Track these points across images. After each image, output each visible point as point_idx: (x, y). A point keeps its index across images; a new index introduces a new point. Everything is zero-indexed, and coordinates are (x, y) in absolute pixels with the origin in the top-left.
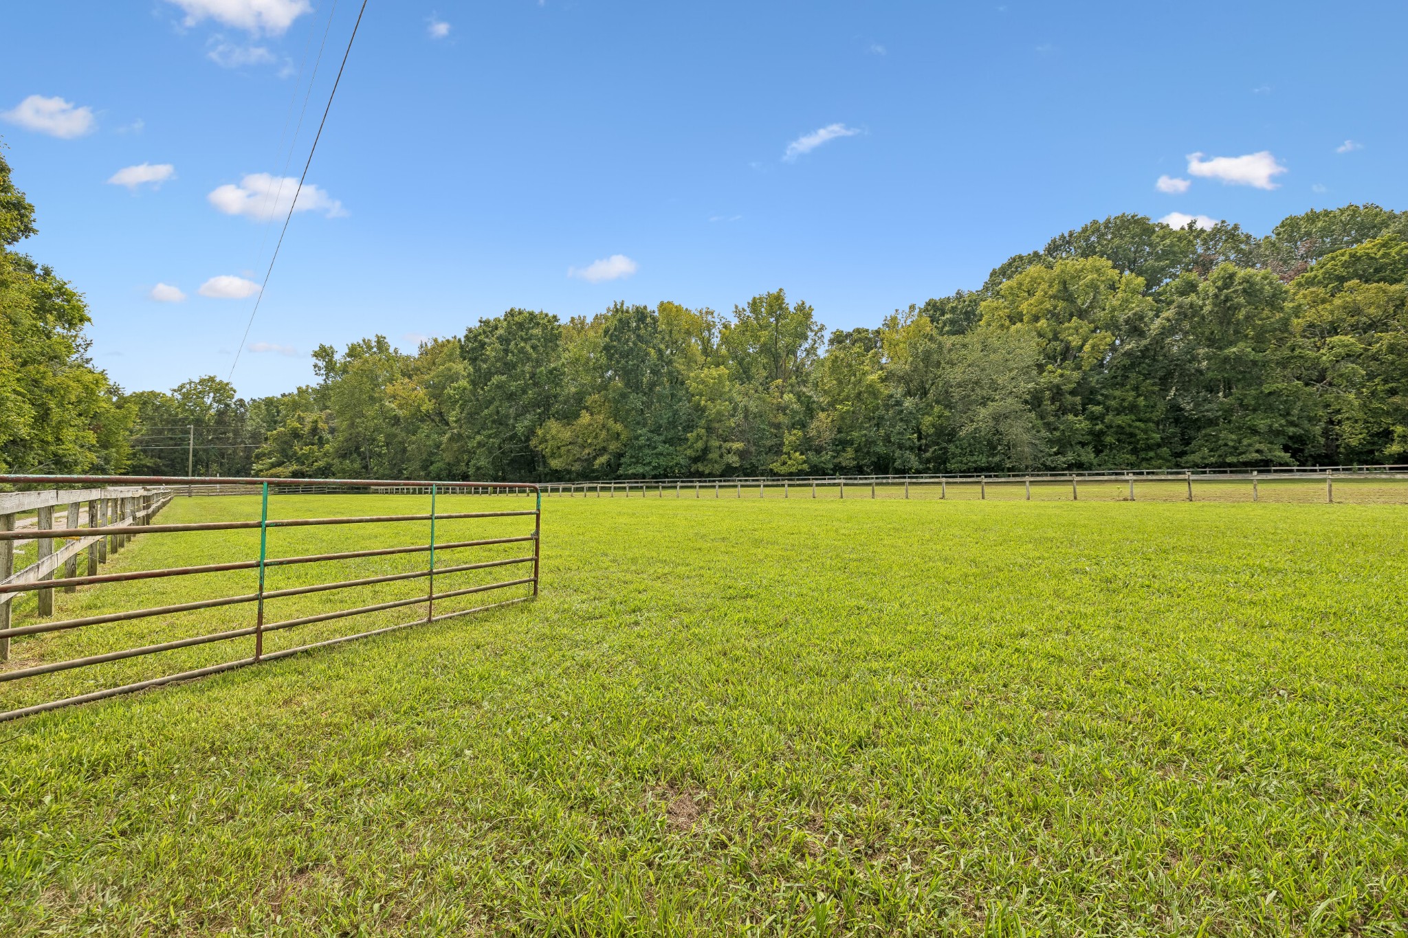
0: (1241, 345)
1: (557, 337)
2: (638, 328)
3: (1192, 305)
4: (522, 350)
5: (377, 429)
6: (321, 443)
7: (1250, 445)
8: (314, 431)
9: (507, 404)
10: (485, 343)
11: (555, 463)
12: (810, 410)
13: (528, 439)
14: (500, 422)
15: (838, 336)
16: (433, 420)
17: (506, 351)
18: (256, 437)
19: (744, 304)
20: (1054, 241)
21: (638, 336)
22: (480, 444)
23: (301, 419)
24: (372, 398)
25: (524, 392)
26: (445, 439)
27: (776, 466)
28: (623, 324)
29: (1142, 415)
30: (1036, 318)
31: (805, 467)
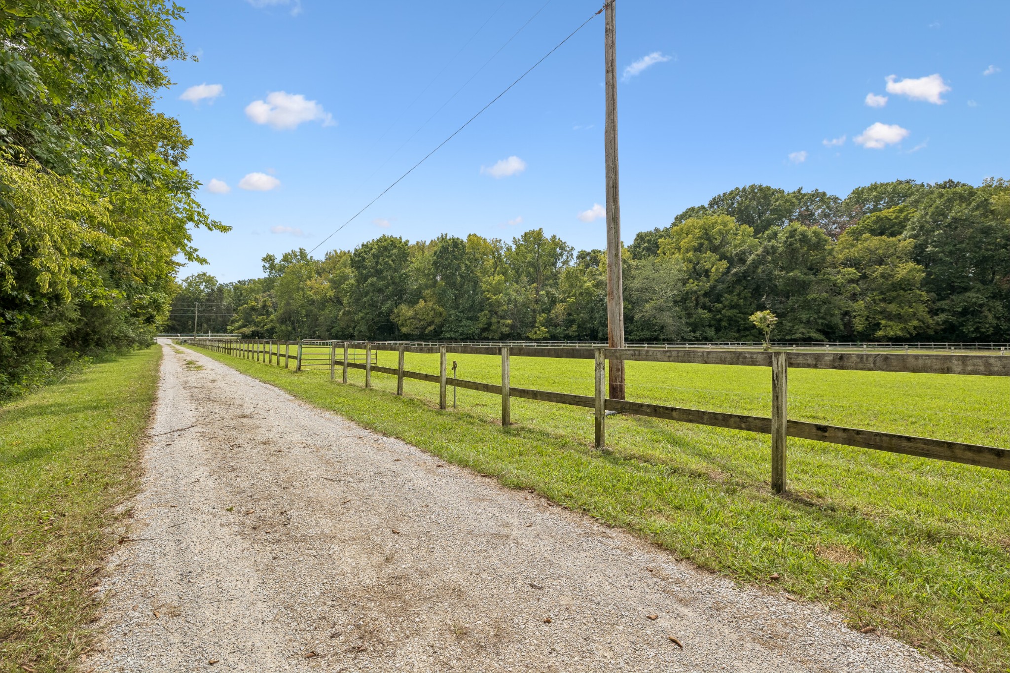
0: (796, 271)
1: (408, 254)
2: (454, 251)
3: (773, 247)
4: (386, 263)
5: (302, 306)
6: (268, 314)
7: (798, 329)
8: (264, 306)
9: (377, 295)
10: (365, 258)
11: (404, 330)
12: (553, 302)
13: (388, 315)
14: (373, 305)
15: (582, 254)
16: (333, 302)
17: (377, 263)
18: (229, 310)
19: (518, 236)
20: (714, 199)
21: (454, 255)
22: (362, 318)
23: (256, 299)
24: (298, 289)
25: (387, 288)
26: (341, 313)
27: (531, 335)
28: (445, 249)
29: (743, 310)
30: (688, 251)
31: (547, 335)
